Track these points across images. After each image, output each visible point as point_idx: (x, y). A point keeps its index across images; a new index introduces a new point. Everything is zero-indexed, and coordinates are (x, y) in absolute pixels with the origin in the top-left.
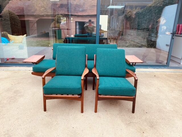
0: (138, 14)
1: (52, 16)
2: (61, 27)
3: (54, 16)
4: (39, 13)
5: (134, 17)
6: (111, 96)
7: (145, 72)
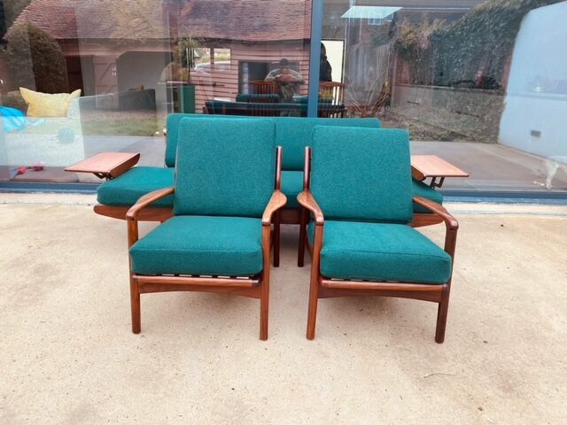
0: (439, 36)
1: (165, 43)
2: (193, 78)
3: (171, 44)
4: (125, 34)
5: (424, 46)
6: (364, 281)
7: (470, 213)
